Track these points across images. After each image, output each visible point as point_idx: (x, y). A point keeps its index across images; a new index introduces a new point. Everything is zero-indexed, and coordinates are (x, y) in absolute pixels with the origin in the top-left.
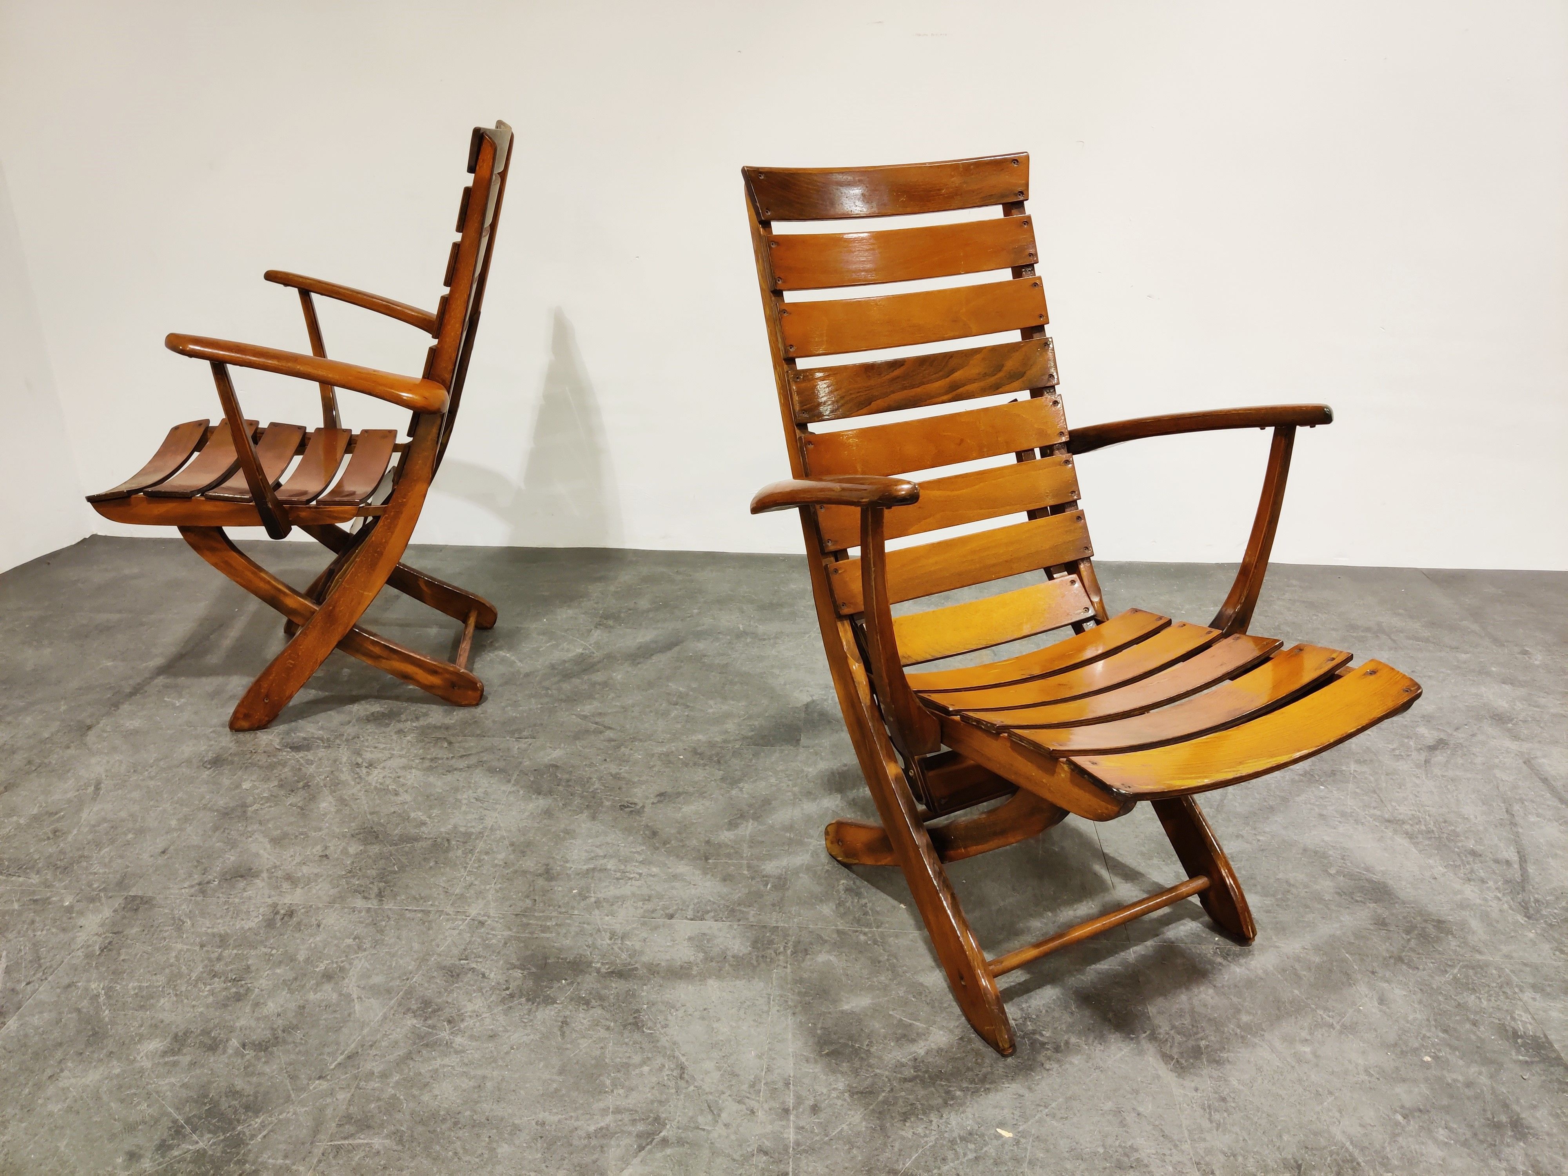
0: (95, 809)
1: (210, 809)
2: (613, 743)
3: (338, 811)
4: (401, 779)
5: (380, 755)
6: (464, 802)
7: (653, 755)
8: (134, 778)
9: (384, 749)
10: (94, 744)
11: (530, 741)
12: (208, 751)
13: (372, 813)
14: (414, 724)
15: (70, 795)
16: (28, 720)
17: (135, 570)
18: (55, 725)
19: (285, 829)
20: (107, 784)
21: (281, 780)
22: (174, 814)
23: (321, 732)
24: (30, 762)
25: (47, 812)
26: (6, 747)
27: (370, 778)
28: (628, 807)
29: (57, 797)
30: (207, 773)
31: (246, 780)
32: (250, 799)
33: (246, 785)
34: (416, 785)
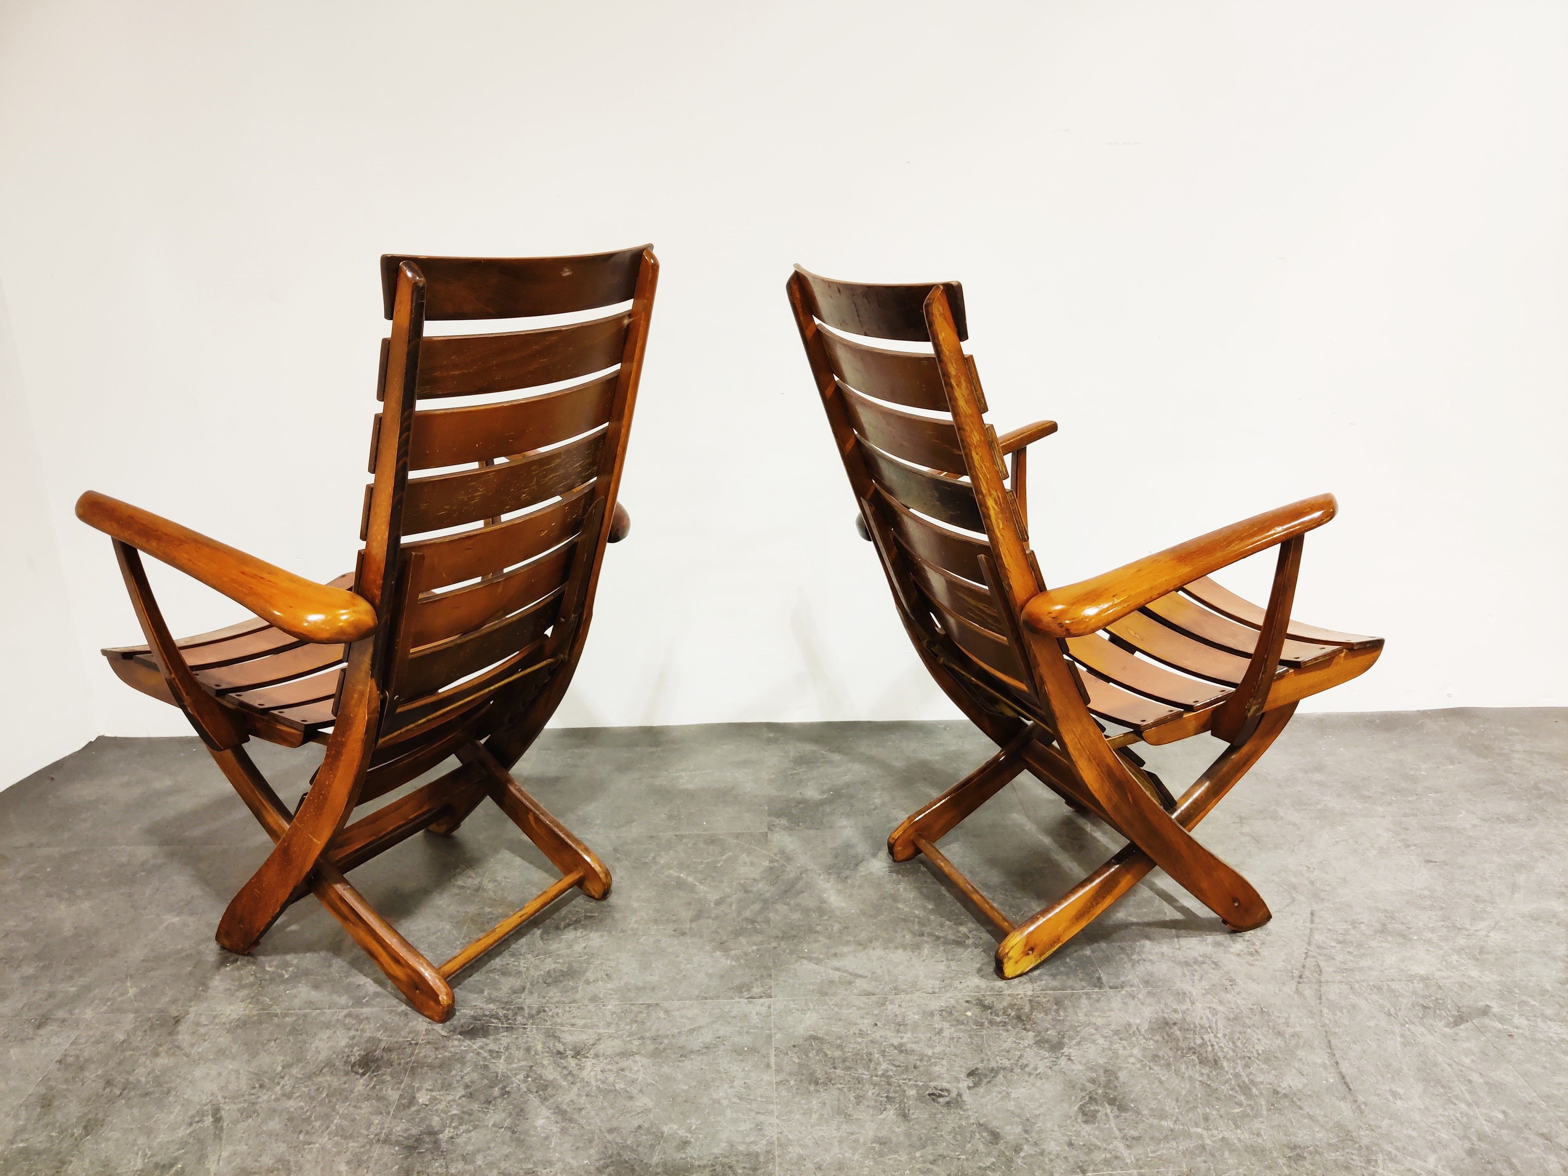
0: (225, 1154)
1: (385, 1141)
2: (873, 998)
3: (564, 1131)
4: (627, 1073)
5: (583, 1037)
6: (725, 1102)
7: (932, 1014)
8: (264, 1097)
9: (585, 1026)
10: (192, 1045)
11: (767, 1001)
12: (351, 1046)
13: (610, 1131)
14: (609, 986)
15: (183, 1132)
16: (89, 1014)
17: (168, 782)
18: (129, 1020)
19: (503, 1165)
20: (229, 1111)
21: (467, 1086)
22: (339, 1153)
23: (491, 1006)
24: (109, 1083)
25: (156, 1165)
26: (70, 1059)
27: (584, 1074)
28: (940, 1096)
29: (162, 1138)
30: (362, 1081)
31: (419, 1089)
32: (435, 1121)
33: (423, 1098)
34: (649, 1081)
